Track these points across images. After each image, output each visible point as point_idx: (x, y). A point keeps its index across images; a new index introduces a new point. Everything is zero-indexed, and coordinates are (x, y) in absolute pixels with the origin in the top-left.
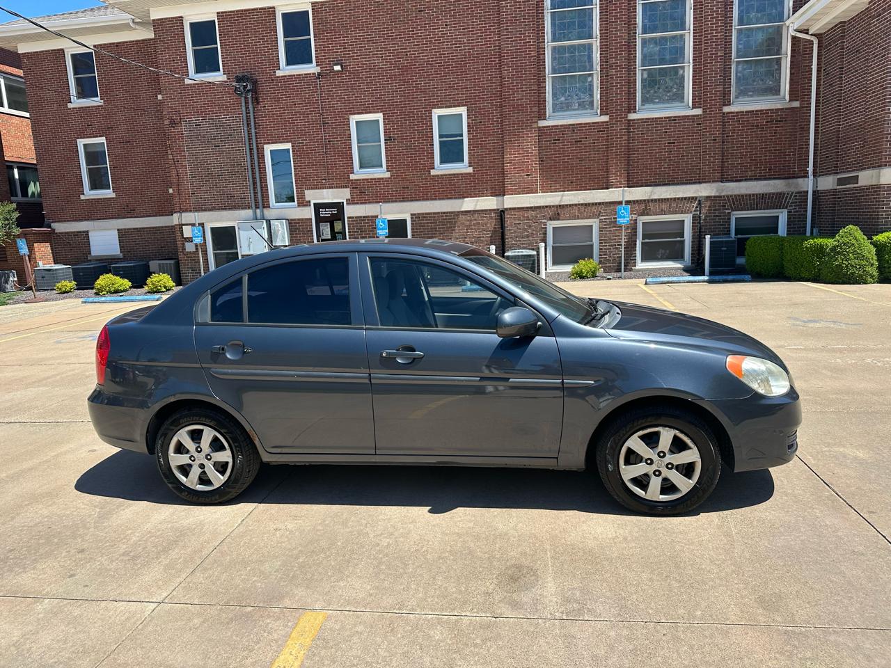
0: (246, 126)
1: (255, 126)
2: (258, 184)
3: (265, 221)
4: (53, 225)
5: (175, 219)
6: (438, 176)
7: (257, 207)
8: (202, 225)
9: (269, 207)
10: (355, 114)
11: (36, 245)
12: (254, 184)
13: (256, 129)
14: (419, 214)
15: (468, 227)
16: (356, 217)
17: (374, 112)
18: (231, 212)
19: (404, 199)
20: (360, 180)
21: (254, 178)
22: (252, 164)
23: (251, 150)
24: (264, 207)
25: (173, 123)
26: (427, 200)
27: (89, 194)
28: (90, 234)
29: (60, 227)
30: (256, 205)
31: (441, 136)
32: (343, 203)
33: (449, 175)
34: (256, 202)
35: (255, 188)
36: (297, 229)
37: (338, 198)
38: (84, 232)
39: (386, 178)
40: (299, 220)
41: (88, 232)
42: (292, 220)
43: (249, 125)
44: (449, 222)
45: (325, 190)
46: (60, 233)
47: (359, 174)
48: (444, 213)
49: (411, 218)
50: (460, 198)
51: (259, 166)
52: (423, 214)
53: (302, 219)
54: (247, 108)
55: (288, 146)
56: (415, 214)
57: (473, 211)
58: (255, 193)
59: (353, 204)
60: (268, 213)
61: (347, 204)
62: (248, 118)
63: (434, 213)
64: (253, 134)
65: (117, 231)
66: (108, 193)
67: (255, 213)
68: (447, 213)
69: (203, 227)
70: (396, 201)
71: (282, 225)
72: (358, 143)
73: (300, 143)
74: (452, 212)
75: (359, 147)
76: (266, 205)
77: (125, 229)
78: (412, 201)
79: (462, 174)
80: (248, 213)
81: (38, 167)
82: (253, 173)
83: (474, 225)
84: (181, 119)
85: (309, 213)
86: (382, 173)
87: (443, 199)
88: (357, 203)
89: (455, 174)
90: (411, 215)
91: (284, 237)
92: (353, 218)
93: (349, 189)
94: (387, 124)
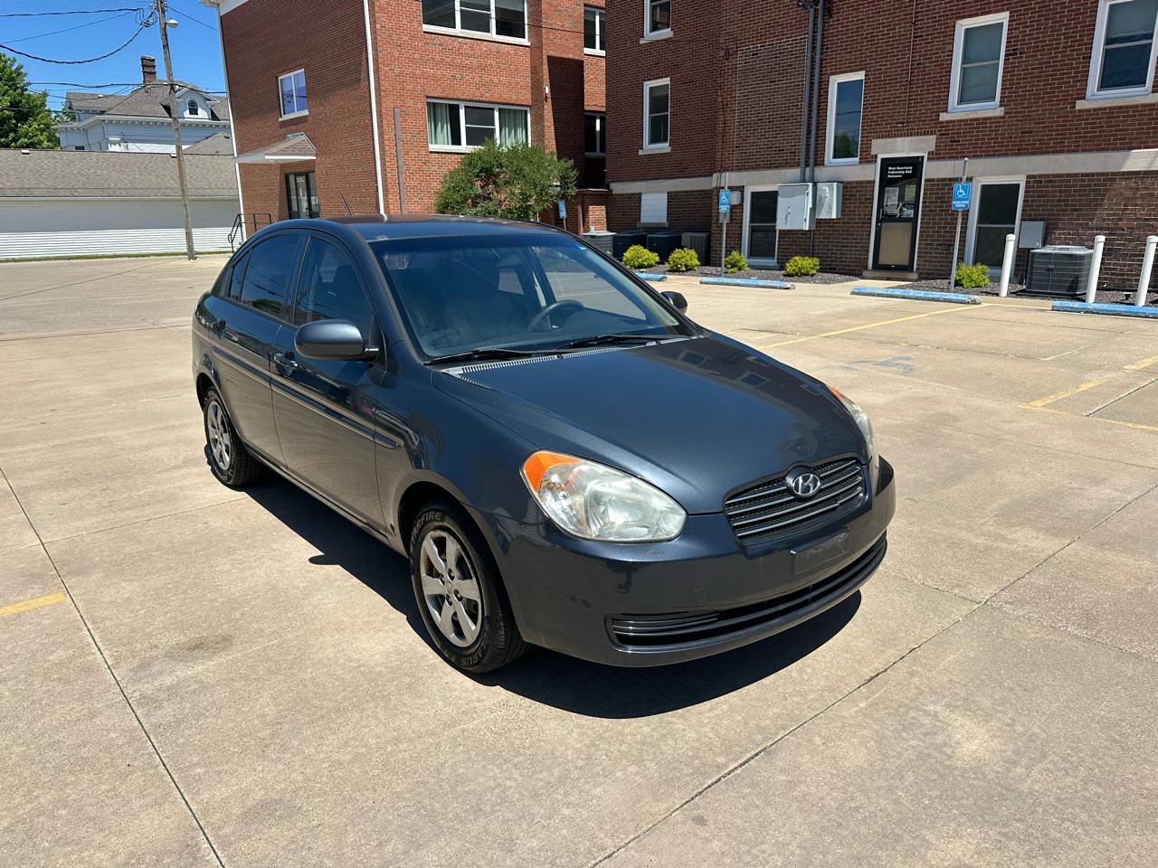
0: (810, 49)
1: (822, 49)
2: (813, 132)
3: (810, 184)
4: (613, 186)
5: (713, 181)
6: (1089, 110)
7: (807, 165)
8: (741, 189)
9: (823, 164)
10: (964, 17)
11: (591, 207)
12: (809, 132)
13: (822, 53)
14: (1040, 176)
15: (1128, 201)
16: (939, 180)
17: (995, 12)
18: (776, 171)
19: (1020, 151)
20: (954, 121)
21: (809, 124)
22: (810, 105)
23: (812, 84)
24: (815, 165)
25: (728, 55)
26: (1061, 152)
27: (649, 148)
28: (643, 197)
29: (619, 188)
30: (807, 162)
31: (1108, 41)
32: (923, 157)
33: (1110, 108)
34: (807, 157)
35: (808, 138)
36: (853, 195)
37: (917, 150)
38: (637, 194)
39: (996, 118)
40: (857, 182)
41: (640, 194)
42: (849, 183)
43: (814, 48)
44: (1094, 190)
45: (899, 139)
46: (616, 195)
47: (956, 111)
48: (1088, 175)
49: (1027, 182)
50: (1123, 149)
51: (819, 106)
52: (1048, 176)
53: (862, 182)
54: (815, 25)
55: (860, 76)
56: (1035, 177)
57: (1145, 172)
58: (808, 145)
59: (938, 159)
60: (820, 173)
61: (928, 159)
62: (814, 39)
63: (1069, 175)
64: (818, 62)
65: (666, 195)
66: (664, 147)
67: (804, 173)
68: (1093, 175)
69: (742, 192)
70: (1006, 155)
71: (831, 189)
72: (963, 63)
73: (877, 70)
74: (1103, 174)
75: (964, 71)
76: (819, 162)
77: (675, 192)
78: (1034, 154)
79: (1137, 106)
80: (794, 173)
81: (607, 117)
82: (810, 117)
83: (1142, 197)
84: (737, 47)
85: (872, 173)
86: (991, 109)
87: (1091, 150)
88: (944, 158)
89: (1121, 107)
90: (1028, 177)
91: (830, 208)
92: (933, 180)
93: (935, 137)
94: (1015, 29)
